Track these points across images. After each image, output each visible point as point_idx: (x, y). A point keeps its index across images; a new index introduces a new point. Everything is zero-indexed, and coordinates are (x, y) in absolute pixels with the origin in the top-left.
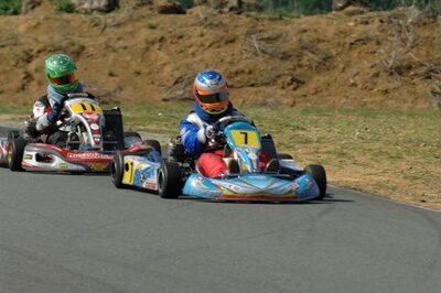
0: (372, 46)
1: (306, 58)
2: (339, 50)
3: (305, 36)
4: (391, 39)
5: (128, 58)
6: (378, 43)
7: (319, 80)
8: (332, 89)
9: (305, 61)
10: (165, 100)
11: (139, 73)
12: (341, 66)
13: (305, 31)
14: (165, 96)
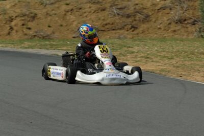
0: (167, 11)
1: (138, 16)
2: (153, 12)
3: (137, 7)
4: (176, 7)
5: (57, 19)
6: (171, 9)
7: (144, 26)
8: (150, 31)
9: (137, 18)
10: (74, 37)
11: (61, 26)
12: (154, 20)
13: (137, 4)
14: (74, 35)
